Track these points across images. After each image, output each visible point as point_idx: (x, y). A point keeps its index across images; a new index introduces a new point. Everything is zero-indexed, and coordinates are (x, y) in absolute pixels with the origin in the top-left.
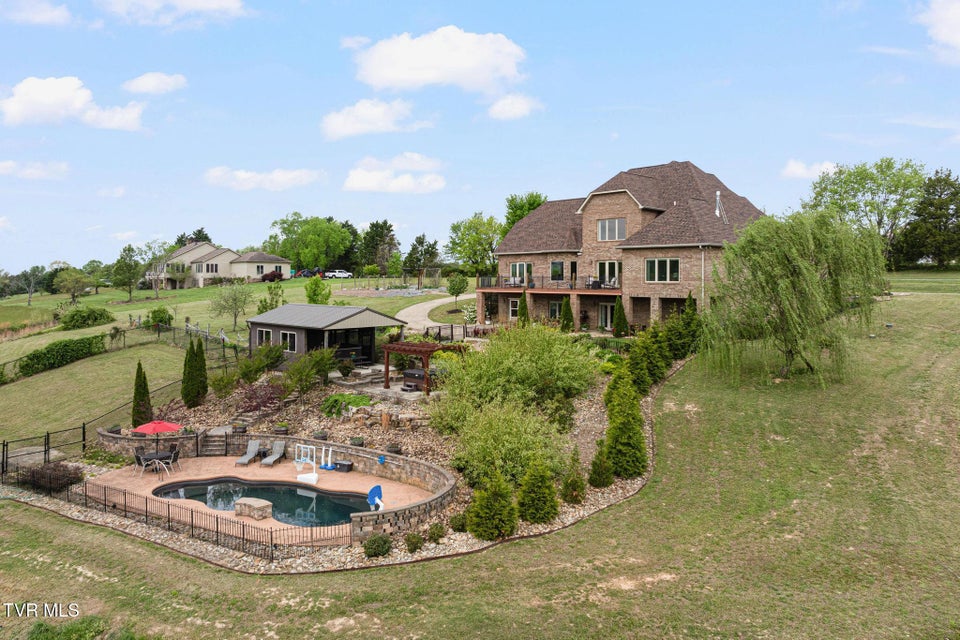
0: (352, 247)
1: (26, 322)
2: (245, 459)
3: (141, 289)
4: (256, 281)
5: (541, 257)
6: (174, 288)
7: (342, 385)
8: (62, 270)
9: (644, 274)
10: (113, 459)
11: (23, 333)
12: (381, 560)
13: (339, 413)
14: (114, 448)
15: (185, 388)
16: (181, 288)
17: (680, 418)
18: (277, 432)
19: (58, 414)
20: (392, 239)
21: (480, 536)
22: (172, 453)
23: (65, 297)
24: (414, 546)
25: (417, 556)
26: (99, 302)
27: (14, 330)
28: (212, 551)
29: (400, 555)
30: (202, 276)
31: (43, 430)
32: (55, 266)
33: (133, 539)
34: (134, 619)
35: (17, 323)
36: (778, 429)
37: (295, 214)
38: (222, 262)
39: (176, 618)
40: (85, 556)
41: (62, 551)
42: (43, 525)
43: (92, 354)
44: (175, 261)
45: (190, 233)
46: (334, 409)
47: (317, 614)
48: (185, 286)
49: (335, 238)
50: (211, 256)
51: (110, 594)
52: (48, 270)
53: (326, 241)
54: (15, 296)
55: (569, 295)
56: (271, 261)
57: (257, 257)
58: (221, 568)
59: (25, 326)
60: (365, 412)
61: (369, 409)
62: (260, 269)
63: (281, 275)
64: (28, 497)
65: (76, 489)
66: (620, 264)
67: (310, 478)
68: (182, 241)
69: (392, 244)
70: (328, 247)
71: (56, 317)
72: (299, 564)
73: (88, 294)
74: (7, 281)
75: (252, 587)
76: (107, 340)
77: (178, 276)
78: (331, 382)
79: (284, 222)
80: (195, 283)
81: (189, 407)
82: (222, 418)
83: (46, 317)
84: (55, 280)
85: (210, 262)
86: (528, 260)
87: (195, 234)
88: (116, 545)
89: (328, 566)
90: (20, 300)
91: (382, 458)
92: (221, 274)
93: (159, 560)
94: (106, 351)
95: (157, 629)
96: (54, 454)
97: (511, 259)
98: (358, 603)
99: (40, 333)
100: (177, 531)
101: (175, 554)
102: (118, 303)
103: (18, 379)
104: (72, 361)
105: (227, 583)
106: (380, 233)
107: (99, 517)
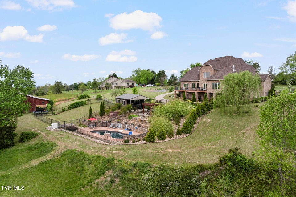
0: (154, 78)
1: (71, 97)
2: (110, 127)
3: (99, 89)
4: (127, 87)
5: (190, 82)
6: (107, 89)
7: (134, 113)
8: (81, 84)
9: (212, 87)
10: (84, 126)
11: (70, 100)
12: (127, 144)
13: (131, 118)
14: (84, 124)
15: (100, 112)
16: (108, 89)
17: (206, 122)
18: (117, 122)
19: (75, 117)
20: (165, 75)
21: (147, 141)
22: (95, 125)
23: (80, 91)
24: (134, 142)
25: (134, 144)
26: (88, 93)
27: (68, 99)
28: (98, 141)
29: (131, 143)
30: (114, 86)
31: (71, 120)
32: (79, 83)
33: (85, 138)
34: (83, 149)
35: (69, 98)
36: (227, 125)
37: (139, 69)
38: (119, 82)
39: (89, 150)
40: (76, 140)
41: (73, 139)
42: (70, 135)
43: (83, 105)
44: (107, 82)
45: (112, 74)
46: (130, 118)
47: (112, 150)
48: (110, 89)
49: (149, 75)
50: (116, 81)
51: (79, 146)
52: (78, 84)
53: (147, 76)
54: (70, 91)
55: (195, 92)
56: (131, 82)
57: (128, 81)
58: (98, 143)
59: (70, 99)
60: (136, 118)
61: (137, 118)
62: (128, 84)
63: (133, 86)
64: (68, 131)
65: (77, 130)
66: (206, 84)
67: (121, 131)
68: (110, 76)
69: (165, 77)
70: (148, 78)
71: (77, 96)
72: (112, 143)
73: (86, 91)
74: (68, 87)
75: (103, 146)
76: (87, 102)
77: (108, 86)
78: (132, 112)
79: (136, 71)
80: (112, 88)
81: (101, 117)
82: (107, 119)
83: (75, 97)
84: (78, 87)
85: (115, 82)
86: (188, 82)
87: (113, 74)
88: (81, 139)
89: (117, 144)
90: (70, 92)
91: (136, 127)
92: (119, 85)
93: (88, 141)
94: (86, 104)
95: (86, 151)
96: (73, 125)
97: (184, 83)
98: (119, 149)
99: (74, 100)
100: (93, 138)
101: (92, 141)
102: (92, 93)
103: (68, 110)
104: (79, 107)
105: (99, 145)
106: (162, 73)
107: (79, 135)
